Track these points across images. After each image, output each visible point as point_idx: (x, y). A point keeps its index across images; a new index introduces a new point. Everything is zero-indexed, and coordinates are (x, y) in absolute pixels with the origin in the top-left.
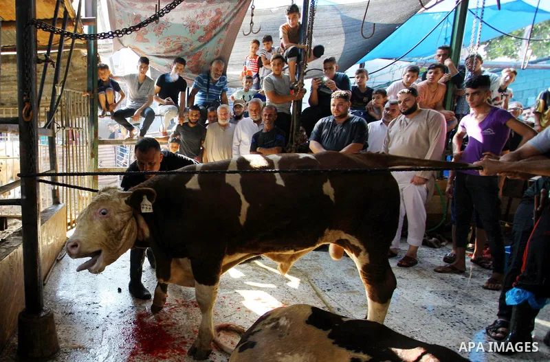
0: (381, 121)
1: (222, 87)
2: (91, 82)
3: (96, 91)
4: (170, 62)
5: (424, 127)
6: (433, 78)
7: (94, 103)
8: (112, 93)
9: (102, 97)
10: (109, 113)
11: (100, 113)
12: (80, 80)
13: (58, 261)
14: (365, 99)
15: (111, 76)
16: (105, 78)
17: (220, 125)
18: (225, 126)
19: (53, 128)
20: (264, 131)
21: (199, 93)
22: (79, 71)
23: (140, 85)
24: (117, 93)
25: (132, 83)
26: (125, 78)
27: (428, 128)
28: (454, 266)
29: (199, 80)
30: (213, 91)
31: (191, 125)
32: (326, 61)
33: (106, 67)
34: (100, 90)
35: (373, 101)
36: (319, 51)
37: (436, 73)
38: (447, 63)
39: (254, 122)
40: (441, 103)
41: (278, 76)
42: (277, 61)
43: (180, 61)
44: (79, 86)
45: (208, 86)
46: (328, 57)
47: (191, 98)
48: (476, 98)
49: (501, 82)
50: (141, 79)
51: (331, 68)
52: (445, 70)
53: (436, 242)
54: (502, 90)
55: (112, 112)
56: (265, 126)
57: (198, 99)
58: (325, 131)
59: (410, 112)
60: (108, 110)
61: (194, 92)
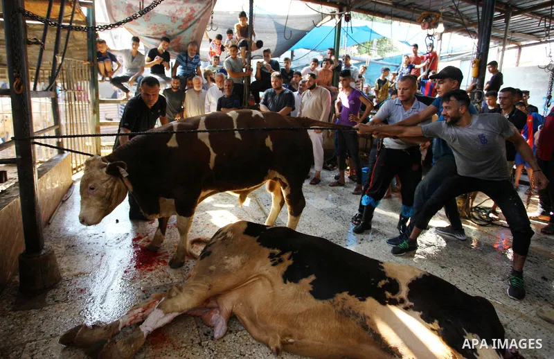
0: (297, 92)
1: (197, 63)
2: (91, 53)
3: (95, 61)
4: (158, 42)
5: (319, 98)
6: (326, 67)
7: (94, 70)
8: (110, 63)
9: (101, 65)
10: (108, 79)
11: (100, 78)
12: (83, 50)
13: (63, 202)
14: (289, 77)
15: (109, 49)
16: (103, 50)
17: (195, 90)
18: (199, 92)
19: (55, 91)
20: (226, 97)
21: (180, 67)
22: (81, 43)
23: (133, 58)
24: (114, 63)
25: (127, 56)
26: (121, 51)
27: (321, 99)
28: (340, 182)
29: (179, 56)
30: (190, 65)
31: (174, 90)
32: (265, 51)
33: (103, 42)
34: (99, 60)
35: (294, 79)
36: (260, 44)
37: (327, 64)
38: (333, 58)
39: (220, 89)
40: (331, 82)
41: (235, 58)
42: (233, 49)
43: (166, 39)
44: (80, 55)
45: (186, 62)
46: (266, 48)
47: (174, 70)
48: (345, 82)
49: (360, 73)
50: (134, 54)
51: (268, 56)
52: (332, 62)
53: (331, 167)
54: (360, 77)
55: (110, 78)
56: (226, 93)
57: (179, 71)
58: (269, 98)
59: (312, 88)
60: (107, 76)
61: (176, 66)
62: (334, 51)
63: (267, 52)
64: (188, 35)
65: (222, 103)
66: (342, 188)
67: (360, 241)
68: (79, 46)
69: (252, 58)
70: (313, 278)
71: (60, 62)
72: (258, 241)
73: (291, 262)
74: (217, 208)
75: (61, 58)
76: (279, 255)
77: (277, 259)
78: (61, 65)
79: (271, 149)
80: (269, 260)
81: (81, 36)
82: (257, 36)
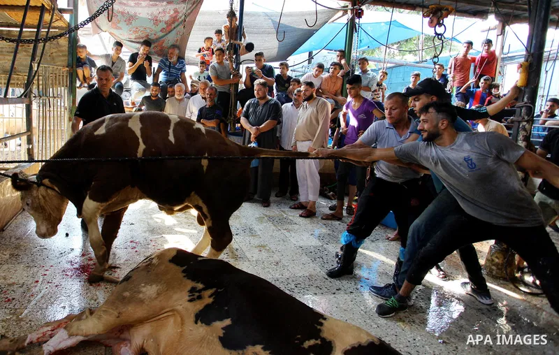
0: (292, 103)
1: (181, 68)
2: (71, 59)
3: (74, 66)
4: (138, 45)
5: (315, 110)
6: (333, 73)
7: (73, 76)
8: (88, 68)
9: (80, 71)
10: (86, 85)
11: (78, 84)
12: (63, 56)
14: (287, 85)
15: (89, 54)
16: (83, 55)
17: (177, 99)
18: (180, 100)
19: (30, 97)
20: (207, 107)
21: (163, 72)
22: (63, 49)
23: (113, 63)
24: (93, 68)
25: (106, 61)
26: (102, 56)
29: (162, 61)
30: (173, 71)
31: (153, 99)
32: (257, 55)
33: (84, 47)
34: (78, 66)
35: (291, 87)
36: (250, 47)
37: (335, 69)
38: (343, 62)
39: (203, 98)
40: (339, 91)
41: (220, 63)
42: (218, 52)
43: (147, 43)
44: (62, 61)
45: (170, 67)
46: (258, 52)
47: (156, 76)
50: (115, 58)
51: (260, 60)
52: (341, 67)
53: (333, 195)
54: (379, 85)
55: (88, 84)
56: (208, 104)
57: (162, 77)
58: (251, 110)
59: (309, 98)
60: (85, 82)
61: (159, 71)
62: (345, 54)
63: (259, 55)
64: (171, 38)
65: (203, 114)
66: (337, 223)
67: (334, 291)
68: (62, 51)
69: (241, 63)
70: (228, 322)
71: (36, 69)
72: (183, 271)
73: (211, 300)
74: (176, 233)
75: (36, 65)
76: (200, 291)
77: (197, 294)
78: (36, 71)
79: (205, 168)
80: (188, 294)
81: (63, 41)
82: (247, 38)
